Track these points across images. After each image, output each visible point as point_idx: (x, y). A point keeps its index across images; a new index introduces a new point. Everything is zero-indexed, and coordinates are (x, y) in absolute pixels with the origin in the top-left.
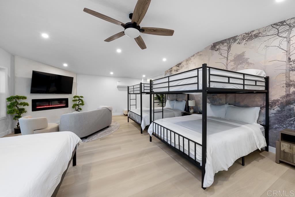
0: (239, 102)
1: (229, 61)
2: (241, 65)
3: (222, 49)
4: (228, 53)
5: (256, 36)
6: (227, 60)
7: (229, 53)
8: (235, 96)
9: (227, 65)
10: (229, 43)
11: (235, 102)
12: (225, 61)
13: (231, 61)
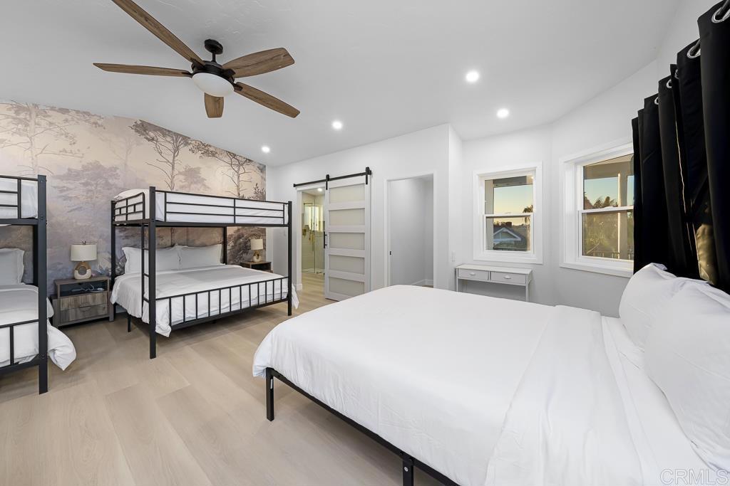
0: (194, 240)
1: (176, 172)
2: (195, 185)
3: (162, 144)
4: (174, 158)
5: (213, 154)
6: (173, 168)
7: (176, 158)
8: (187, 232)
9: (173, 177)
10: (177, 141)
11: (188, 240)
12: (168, 168)
13: (180, 173)
